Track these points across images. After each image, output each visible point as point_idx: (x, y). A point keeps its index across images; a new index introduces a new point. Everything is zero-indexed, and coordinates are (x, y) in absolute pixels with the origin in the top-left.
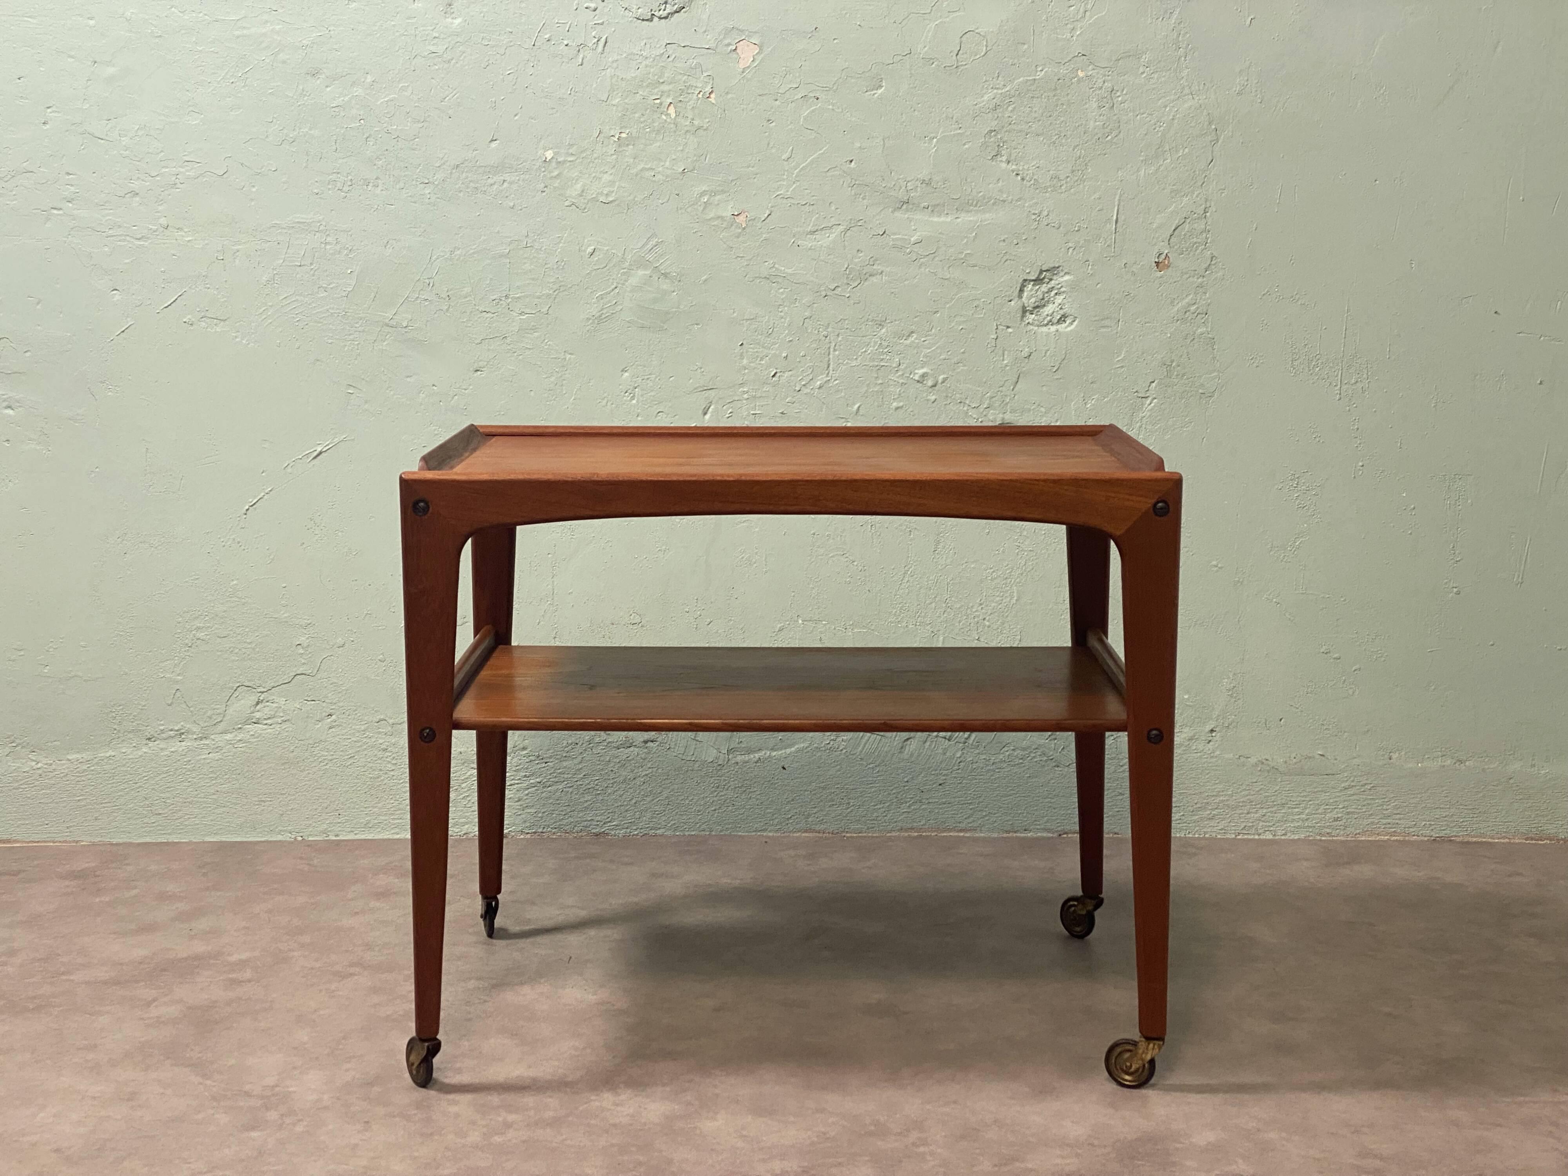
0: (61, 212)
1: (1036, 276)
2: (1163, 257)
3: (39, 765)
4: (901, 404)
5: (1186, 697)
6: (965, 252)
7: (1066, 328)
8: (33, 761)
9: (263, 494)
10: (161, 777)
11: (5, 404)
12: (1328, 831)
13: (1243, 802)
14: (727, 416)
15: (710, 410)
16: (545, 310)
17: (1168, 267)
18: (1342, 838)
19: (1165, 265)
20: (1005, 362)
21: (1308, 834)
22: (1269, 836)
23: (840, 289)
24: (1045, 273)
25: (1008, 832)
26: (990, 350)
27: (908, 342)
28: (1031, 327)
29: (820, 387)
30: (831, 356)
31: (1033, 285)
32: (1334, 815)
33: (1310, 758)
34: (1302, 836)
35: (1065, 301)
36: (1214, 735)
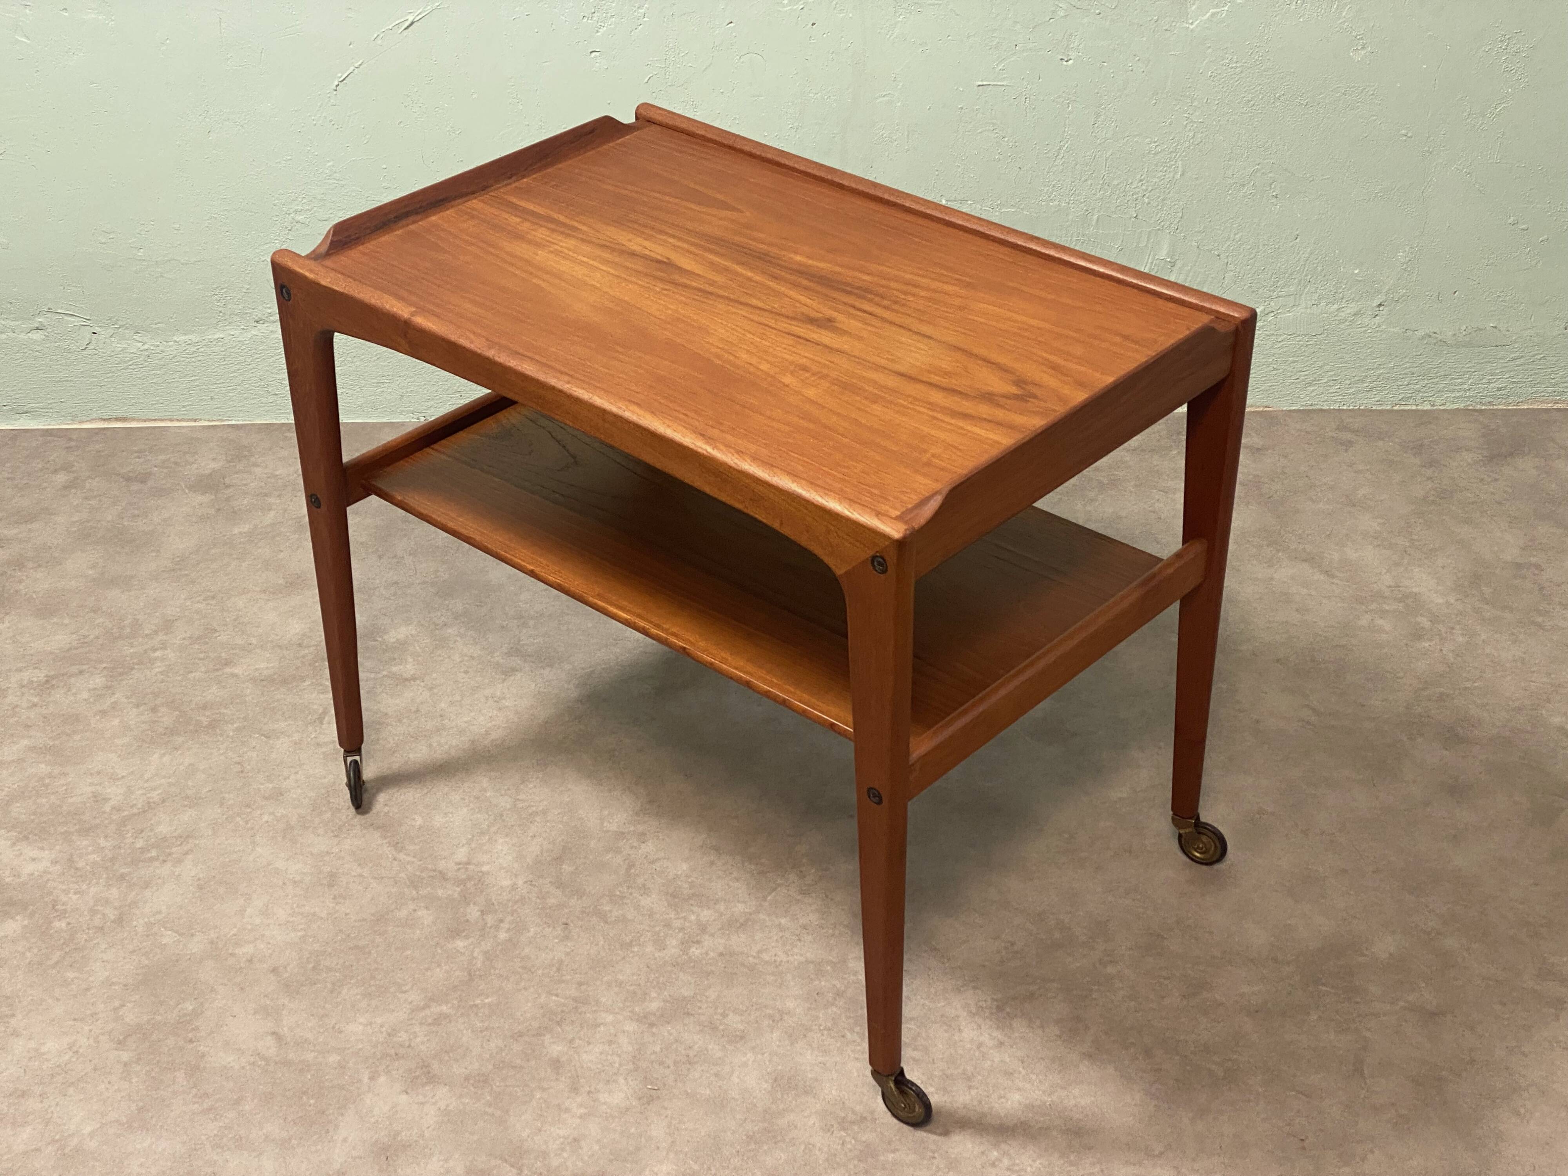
5: (1356, 272)
9: (353, 68)
12: (1489, 399)
13: (1404, 374)
18: (1503, 407)
21: (1468, 403)
22: (1427, 407)
33: (1481, 330)
34: (1462, 406)
36: (1381, 308)
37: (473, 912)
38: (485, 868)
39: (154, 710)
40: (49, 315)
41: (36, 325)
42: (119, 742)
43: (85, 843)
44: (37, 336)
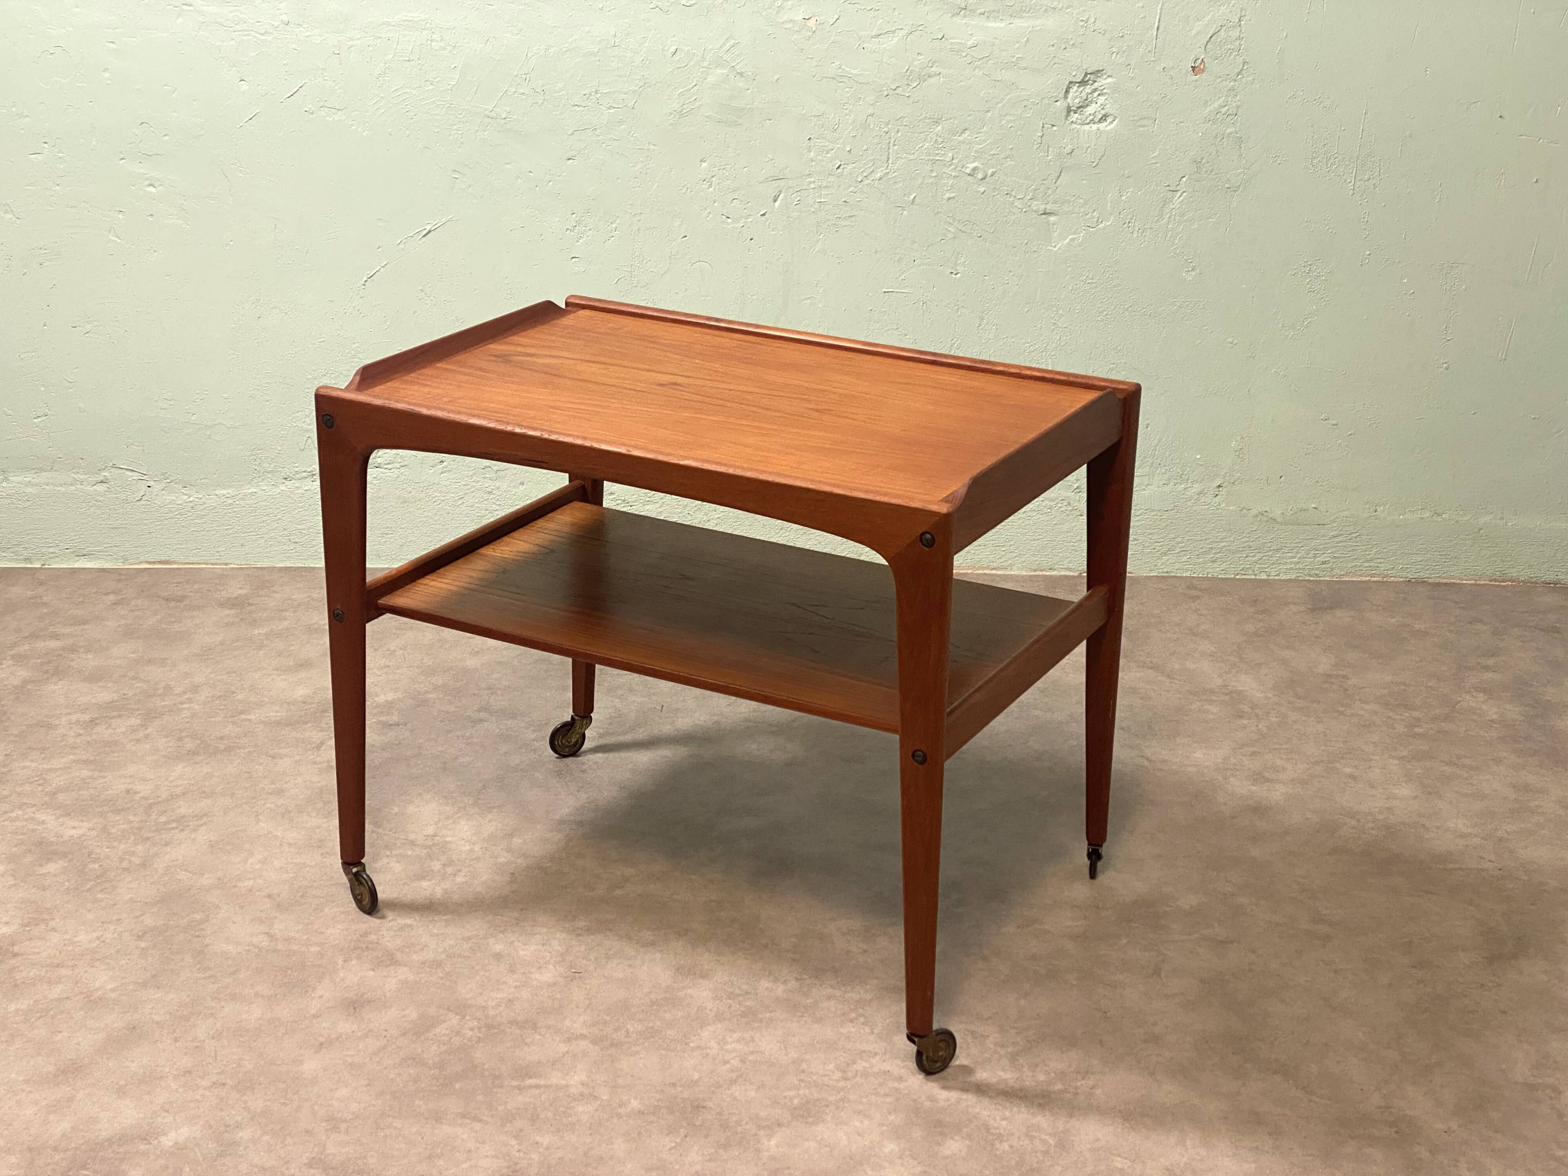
0: (191, 8)
1: (1081, 78)
2: (1199, 61)
3: (191, 499)
4: (953, 195)
5: (1198, 457)
6: (1017, 56)
7: (1107, 126)
8: (186, 495)
9: (379, 267)
10: (296, 511)
11: (148, 182)
12: (1317, 572)
13: (1243, 547)
14: (796, 203)
15: (780, 198)
16: (631, 105)
17: (1203, 71)
18: (1328, 579)
19: (1200, 69)
20: (1049, 158)
21: (1298, 575)
22: (1264, 577)
23: (901, 89)
24: (1089, 76)
25: (1035, 571)
26: (1035, 147)
27: (961, 138)
28: (1074, 126)
29: (880, 179)
30: (891, 150)
31: (1078, 87)
32: (1322, 559)
33: (1305, 510)
34: (1293, 577)
35: (1106, 102)
36: (1221, 489)
37: (437, 865)
38: (448, 839)
39: (180, 739)
40: (113, 470)
41: (101, 478)
42: (148, 758)
43: (118, 818)
44: (101, 488)
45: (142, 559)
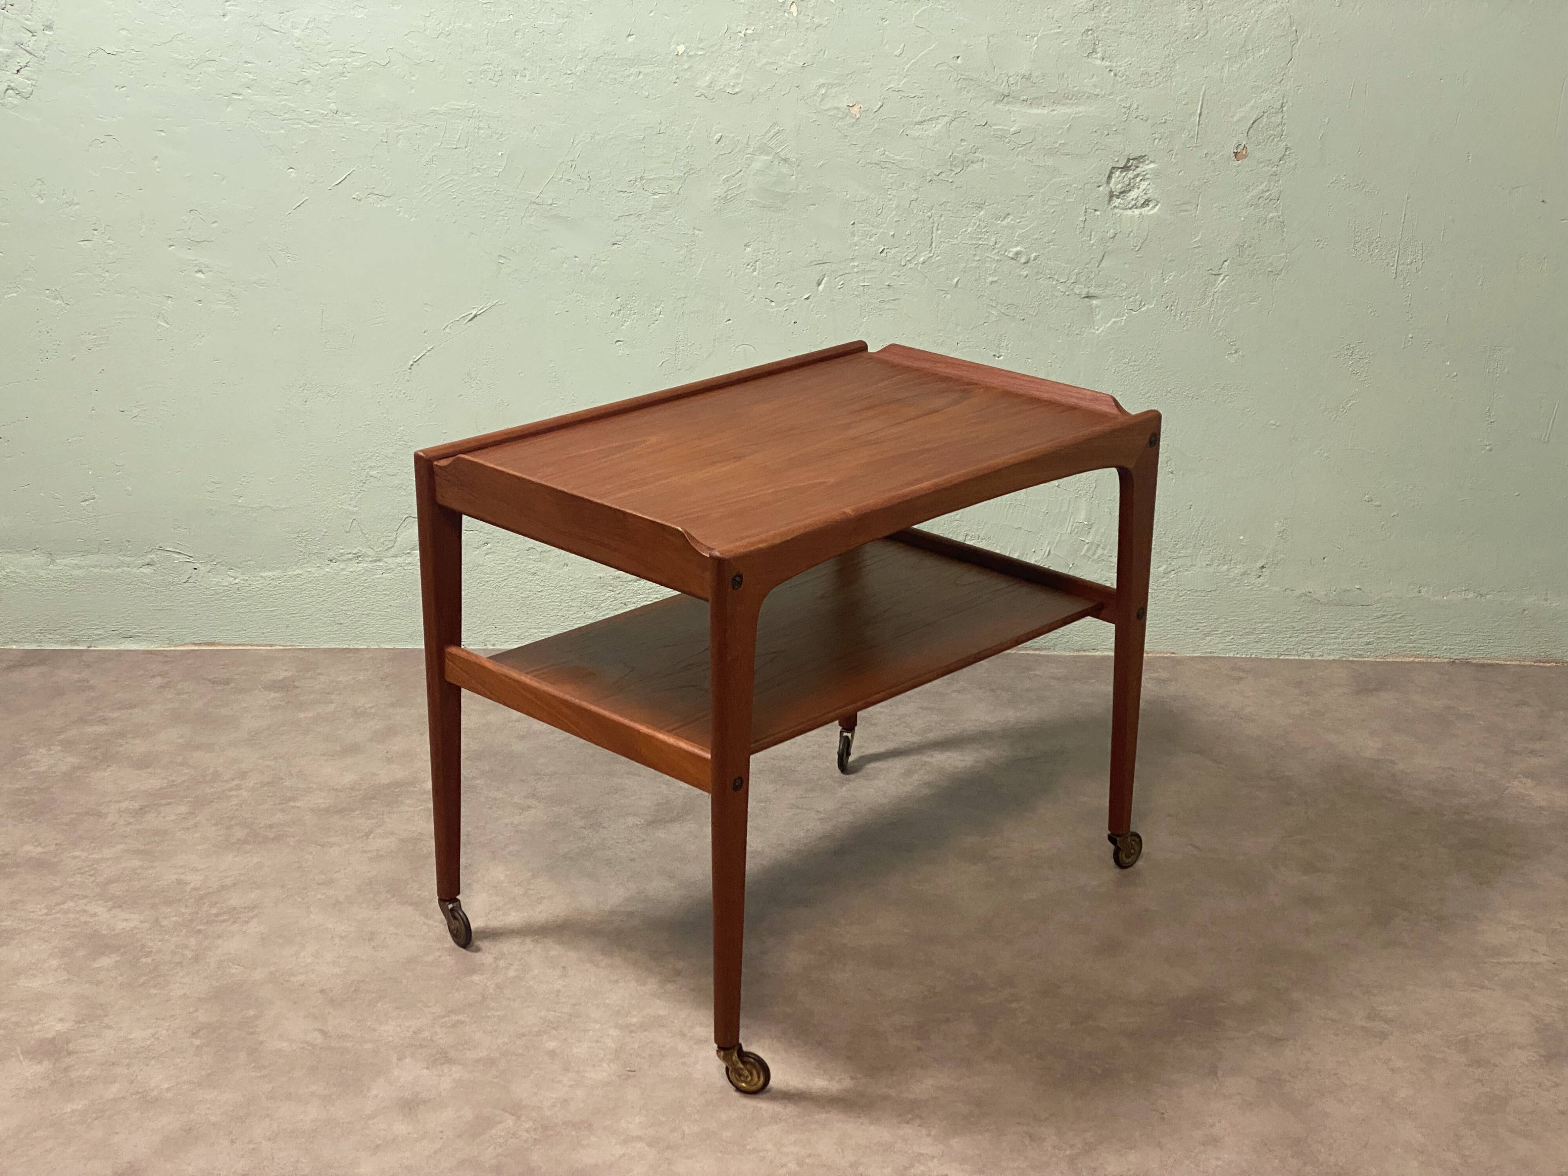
0: (241, 97)
1: (1124, 164)
2: (1241, 147)
3: (237, 581)
4: (995, 279)
5: (1241, 538)
6: (1059, 142)
7: (1149, 211)
8: (232, 577)
9: (425, 351)
10: (341, 593)
11: (196, 269)
12: (1360, 652)
13: (1286, 628)
14: (839, 287)
15: (824, 281)
16: (676, 191)
17: (1246, 156)
18: (1371, 659)
19: (1243, 155)
20: (1092, 242)
21: (1342, 655)
22: (1308, 657)
23: (944, 175)
24: (1131, 161)
25: (1078, 651)
26: (1078, 232)
27: (1004, 223)
28: (1116, 211)
29: (923, 263)
30: (934, 235)
31: (1121, 172)
32: (1366, 639)
33: (1349, 591)
34: (1337, 657)
35: (1149, 187)
36: (1264, 570)
39: (229, 828)
40: (159, 552)
41: (148, 561)
42: (199, 847)
43: (169, 910)
44: (146, 570)
45: (187, 641)
